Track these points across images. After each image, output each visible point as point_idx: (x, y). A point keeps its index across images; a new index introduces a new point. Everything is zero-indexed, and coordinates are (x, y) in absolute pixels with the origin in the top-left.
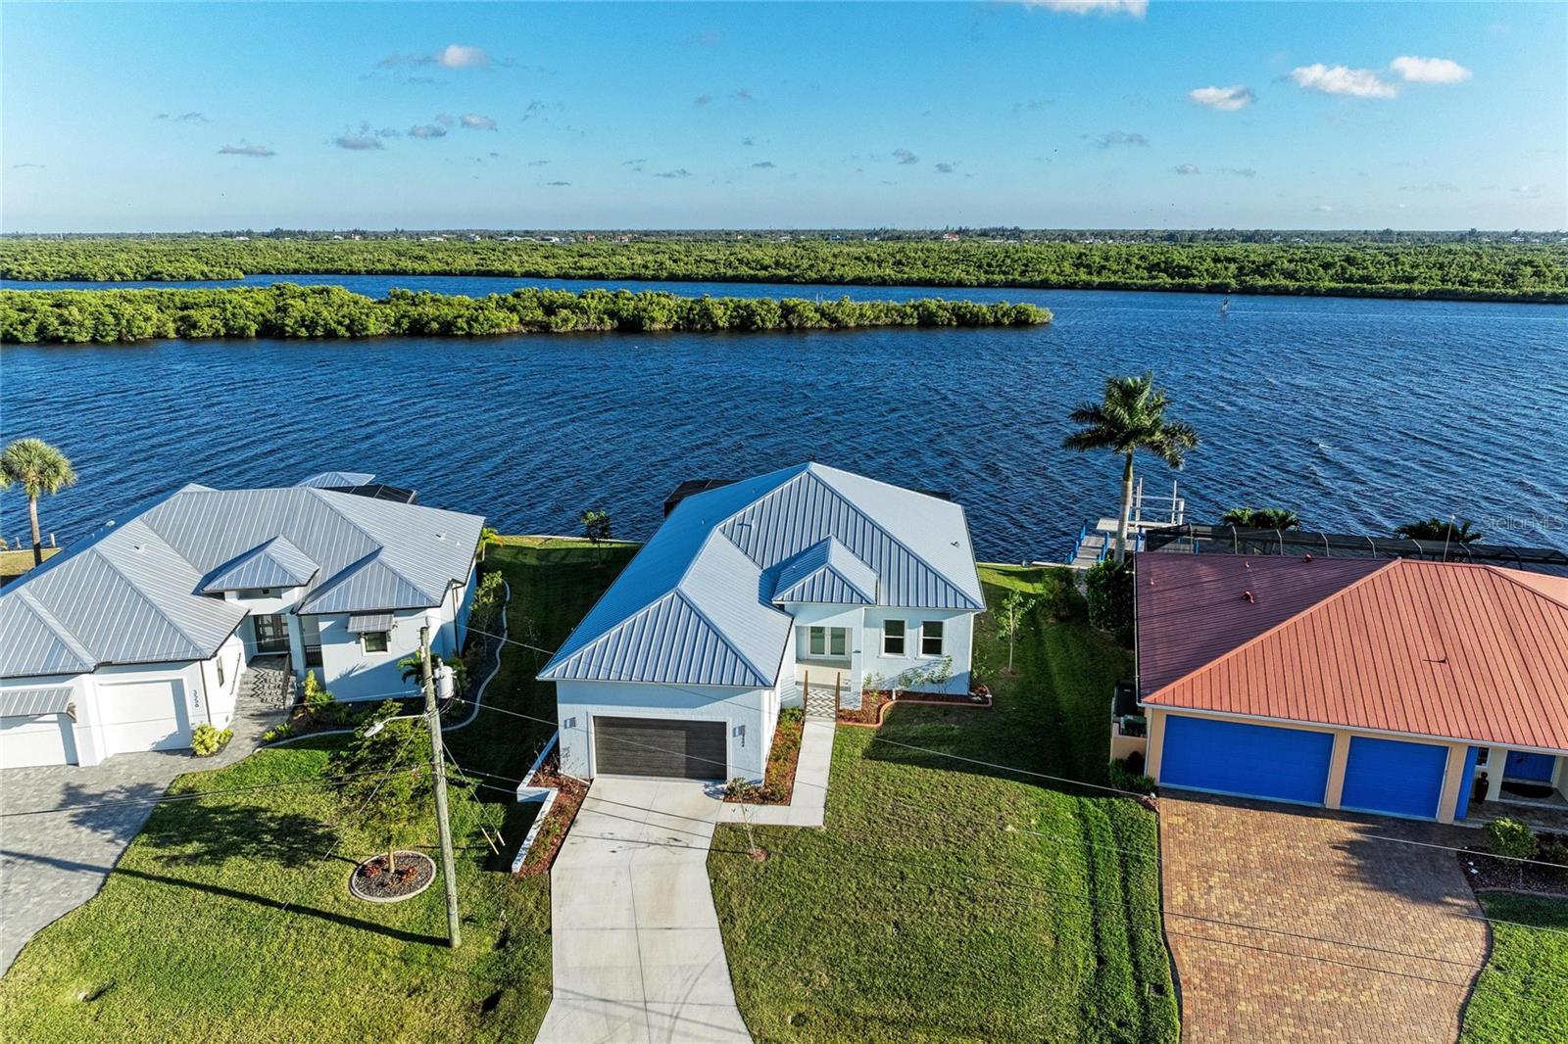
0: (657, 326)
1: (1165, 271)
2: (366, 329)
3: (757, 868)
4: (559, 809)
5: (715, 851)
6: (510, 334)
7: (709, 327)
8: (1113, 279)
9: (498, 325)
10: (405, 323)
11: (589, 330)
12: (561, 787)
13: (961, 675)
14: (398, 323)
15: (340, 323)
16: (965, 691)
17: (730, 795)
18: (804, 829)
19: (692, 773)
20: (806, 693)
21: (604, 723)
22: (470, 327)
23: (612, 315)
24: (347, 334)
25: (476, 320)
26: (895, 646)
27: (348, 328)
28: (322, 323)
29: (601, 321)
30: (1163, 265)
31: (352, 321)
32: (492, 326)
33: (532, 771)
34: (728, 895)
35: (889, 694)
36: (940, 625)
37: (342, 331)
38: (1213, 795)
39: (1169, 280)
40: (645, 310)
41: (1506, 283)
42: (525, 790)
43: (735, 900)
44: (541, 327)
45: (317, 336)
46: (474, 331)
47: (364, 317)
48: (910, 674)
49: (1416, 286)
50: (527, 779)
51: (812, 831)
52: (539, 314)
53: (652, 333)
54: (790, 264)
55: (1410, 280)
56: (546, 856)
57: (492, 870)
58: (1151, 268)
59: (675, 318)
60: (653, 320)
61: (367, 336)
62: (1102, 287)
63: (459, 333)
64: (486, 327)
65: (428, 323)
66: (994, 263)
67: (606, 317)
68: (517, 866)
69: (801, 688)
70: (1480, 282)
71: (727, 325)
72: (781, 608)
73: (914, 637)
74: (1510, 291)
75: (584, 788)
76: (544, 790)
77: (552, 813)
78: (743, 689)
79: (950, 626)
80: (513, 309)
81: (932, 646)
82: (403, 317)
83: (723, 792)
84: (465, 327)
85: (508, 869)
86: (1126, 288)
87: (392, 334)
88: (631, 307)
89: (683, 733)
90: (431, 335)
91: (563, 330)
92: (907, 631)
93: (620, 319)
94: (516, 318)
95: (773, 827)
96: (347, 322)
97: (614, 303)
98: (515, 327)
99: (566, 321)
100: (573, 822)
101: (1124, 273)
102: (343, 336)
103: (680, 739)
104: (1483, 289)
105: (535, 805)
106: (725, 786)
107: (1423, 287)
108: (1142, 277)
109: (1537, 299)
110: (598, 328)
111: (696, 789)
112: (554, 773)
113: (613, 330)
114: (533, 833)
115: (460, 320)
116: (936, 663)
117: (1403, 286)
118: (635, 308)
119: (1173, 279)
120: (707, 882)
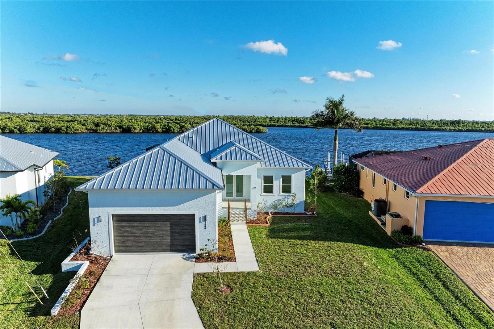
0: (136, 131)
1: (297, 122)
2: (26, 130)
3: (226, 298)
4: (89, 273)
6: (82, 133)
7: (155, 132)
8: (282, 124)
9: (78, 130)
10: (42, 129)
11: (112, 132)
12: (91, 261)
13: (301, 202)
14: (39, 129)
15: (15, 128)
16: (303, 211)
17: (200, 258)
18: (248, 273)
19: (174, 249)
20: (229, 212)
21: (119, 219)
22: (67, 130)
23: (120, 127)
24: (18, 132)
25: (69, 128)
26: (268, 189)
27: (19, 130)
28: (8, 128)
29: (116, 129)
30: (296, 120)
31: (20, 127)
32: (75, 130)
33: (73, 254)
34: (211, 317)
35: (267, 213)
36: (290, 177)
37: (16, 131)
39: (298, 124)
40: (132, 126)
41: (393, 125)
42: (67, 264)
43: (217, 320)
44: (94, 131)
45: (6, 133)
46: (68, 132)
47: (25, 126)
48: (276, 203)
49: (369, 126)
50: (69, 258)
51: (254, 273)
52: (93, 127)
53: (134, 133)
55: (367, 124)
56: (79, 302)
57: (36, 316)
58: (293, 121)
59: (143, 128)
60: (135, 129)
61: (26, 133)
62: (279, 126)
63: (63, 132)
64: (73, 130)
65: (50, 128)
66: (245, 119)
67: (118, 127)
68: (55, 311)
70: (386, 125)
71: (161, 131)
72: (214, 164)
73: (277, 184)
74: (395, 127)
75: (107, 261)
76: (80, 262)
77: (85, 276)
79: (294, 177)
80: (83, 125)
81: (286, 189)
82: (41, 126)
83: (194, 257)
84: (65, 130)
85: (48, 313)
86: (286, 126)
87: (37, 132)
88: (127, 125)
89: (169, 223)
90: (52, 132)
91: (102, 132)
92: (274, 182)
93: (123, 129)
94: (84, 127)
95: (230, 273)
96: (18, 127)
97: (121, 123)
98: (84, 131)
99: (103, 129)
100: (98, 280)
101: (285, 122)
102: (16, 133)
103: (166, 227)
104: (388, 126)
105: (72, 273)
106: (195, 254)
107: (371, 126)
108: (291, 124)
109: (402, 129)
110: (115, 131)
111: (178, 257)
112: (87, 253)
113: (120, 132)
114: (70, 288)
115: (63, 127)
116: (289, 197)
117: (366, 126)
118: (128, 125)
119: (299, 124)
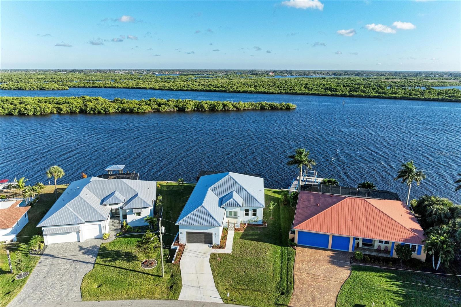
0: (189, 110)
1: (329, 90)
2: (109, 111)
3: (219, 262)
4: (180, 250)
5: (211, 258)
6: (149, 112)
7: (203, 110)
8: (315, 92)
9: (146, 110)
10: (120, 109)
11: (170, 111)
12: (180, 246)
13: (261, 220)
14: (118, 109)
15: (102, 109)
16: (261, 224)
18: (228, 254)
19: (206, 242)
20: (228, 225)
21: (188, 233)
22: (138, 110)
23: (177, 106)
24: (104, 112)
25: (140, 109)
26: (247, 214)
27: (104, 111)
28: (97, 109)
29: (174, 108)
30: (329, 88)
31: (105, 109)
32: (144, 110)
33: (174, 242)
34: (213, 267)
35: (246, 224)
36: (256, 210)
37: (103, 111)
38: (308, 246)
39: (330, 93)
40: (185, 105)
41: (421, 95)
42: (173, 246)
43: (215, 268)
44: (157, 110)
45: (96, 113)
46: (139, 112)
47: (108, 108)
48: (250, 220)
50: (173, 244)
51: (229, 254)
52: (157, 106)
54: (225, 86)
55: (396, 93)
56: (178, 260)
57: (168, 262)
58: (326, 89)
59: (194, 107)
60: (188, 108)
61: (110, 113)
62: (312, 94)
63: (135, 112)
64: (142, 110)
65: (126, 109)
66: (282, 86)
67: (175, 107)
68: (173, 262)
69: (227, 224)
71: (208, 109)
72: (223, 208)
73: (251, 212)
75: (184, 246)
76: (177, 246)
77: (178, 251)
78: (216, 226)
79: (258, 210)
80: (149, 105)
81: (255, 214)
82: (119, 107)
83: (212, 246)
84: (137, 110)
85: (171, 262)
86: (319, 95)
87: (116, 112)
88: (182, 104)
89: (204, 235)
90: (127, 113)
91: (163, 111)
92: (249, 211)
93: (179, 108)
94: (150, 108)
95: (222, 253)
96: (104, 109)
97: (177, 103)
98: (150, 110)
99: (164, 108)
100: (183, 253)
101: (318, 90)
102: (103, 113)
105: (175, 250)
108: (323, 92)
110: (173, 110)
111: (207, 246)
112: (178, 243)
113: (177, 111)
114: (175, 255)
115: (135, 109)
116: (255, 218)
117: (394, 95)
118: (183, 105)
119: (331, 92)
120: (209, 264)
